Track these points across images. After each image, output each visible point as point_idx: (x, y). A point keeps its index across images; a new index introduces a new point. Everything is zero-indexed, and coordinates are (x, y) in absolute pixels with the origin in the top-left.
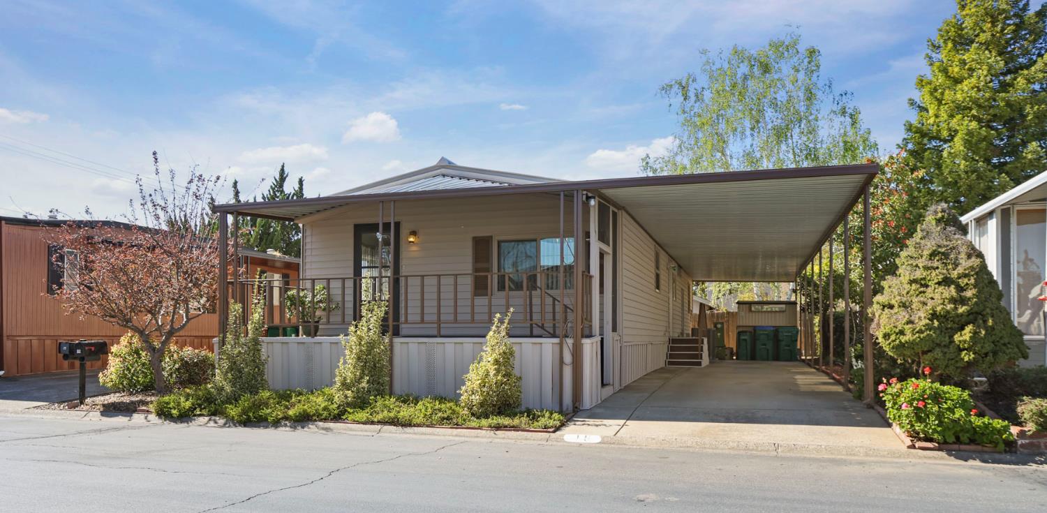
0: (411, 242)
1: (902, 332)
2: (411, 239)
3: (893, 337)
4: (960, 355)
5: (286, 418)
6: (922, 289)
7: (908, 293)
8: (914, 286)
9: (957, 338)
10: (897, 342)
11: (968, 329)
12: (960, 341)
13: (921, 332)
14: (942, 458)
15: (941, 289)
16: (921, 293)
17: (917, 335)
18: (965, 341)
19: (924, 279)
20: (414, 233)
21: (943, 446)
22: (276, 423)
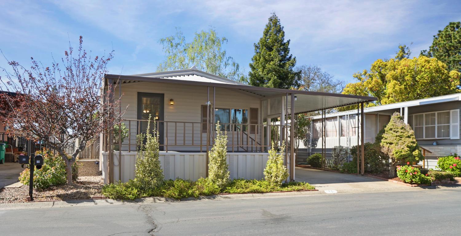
0: (171, 104)
1: (401, 152)
2: (172, 103)
3: (398, 153)
4: (415, 158)
5: (201, 194)
6: (401, 139)
7: (395, 139)
8: (398, 137)
9: (414, 153)
10: (400, 155)
11: (417, 151)
12: (415, 155)
13: (407, 152)
14: (420, 189)
15: (407, 139)
16: (400, 140)
17: (406, 152)
18: (416, 154)
19: (401, 135)
20: (171, 100)
21: (419, 185)
22: (198, 198)
